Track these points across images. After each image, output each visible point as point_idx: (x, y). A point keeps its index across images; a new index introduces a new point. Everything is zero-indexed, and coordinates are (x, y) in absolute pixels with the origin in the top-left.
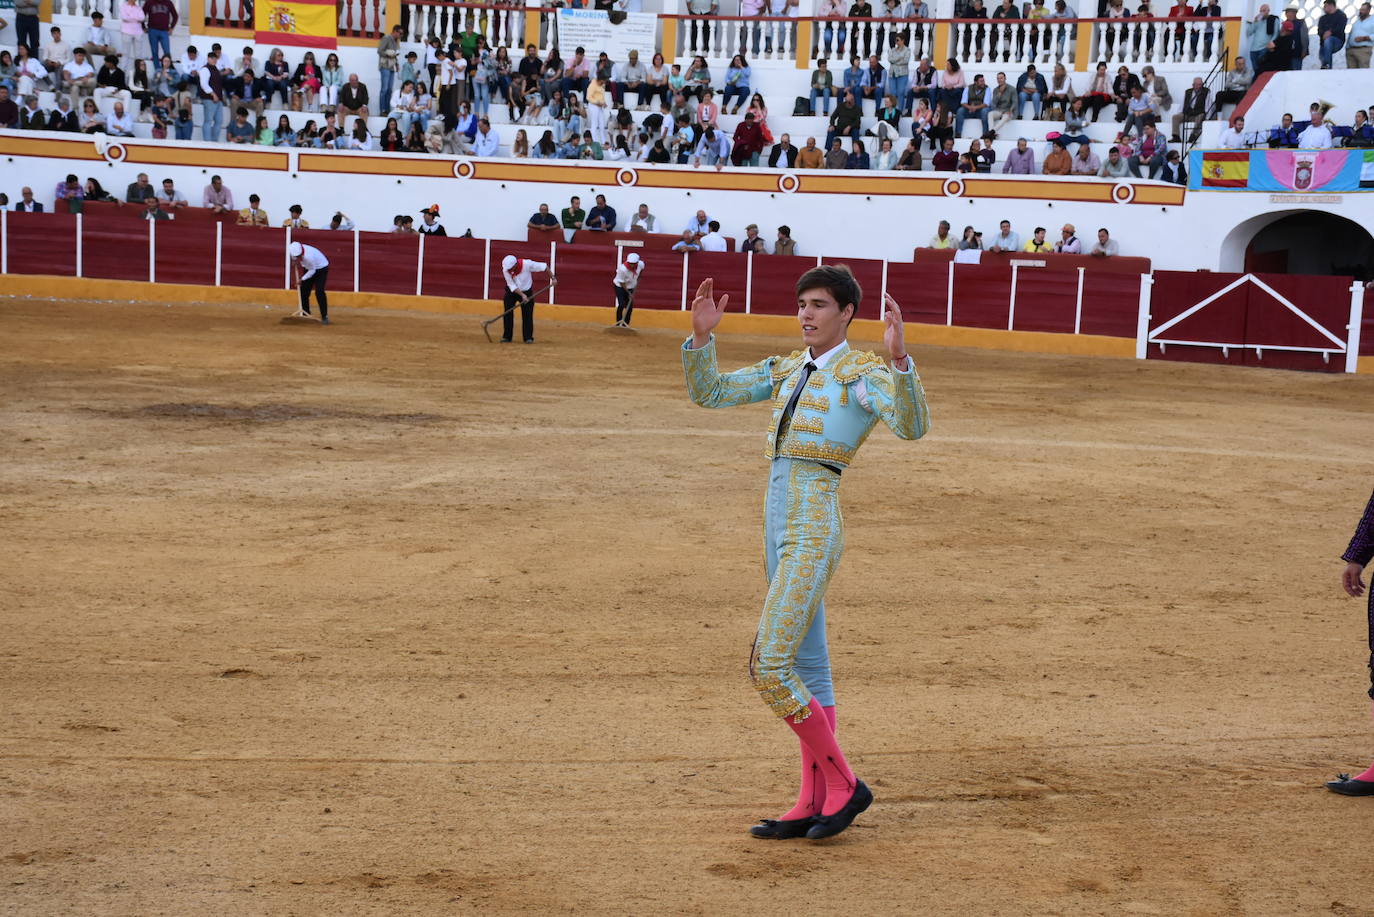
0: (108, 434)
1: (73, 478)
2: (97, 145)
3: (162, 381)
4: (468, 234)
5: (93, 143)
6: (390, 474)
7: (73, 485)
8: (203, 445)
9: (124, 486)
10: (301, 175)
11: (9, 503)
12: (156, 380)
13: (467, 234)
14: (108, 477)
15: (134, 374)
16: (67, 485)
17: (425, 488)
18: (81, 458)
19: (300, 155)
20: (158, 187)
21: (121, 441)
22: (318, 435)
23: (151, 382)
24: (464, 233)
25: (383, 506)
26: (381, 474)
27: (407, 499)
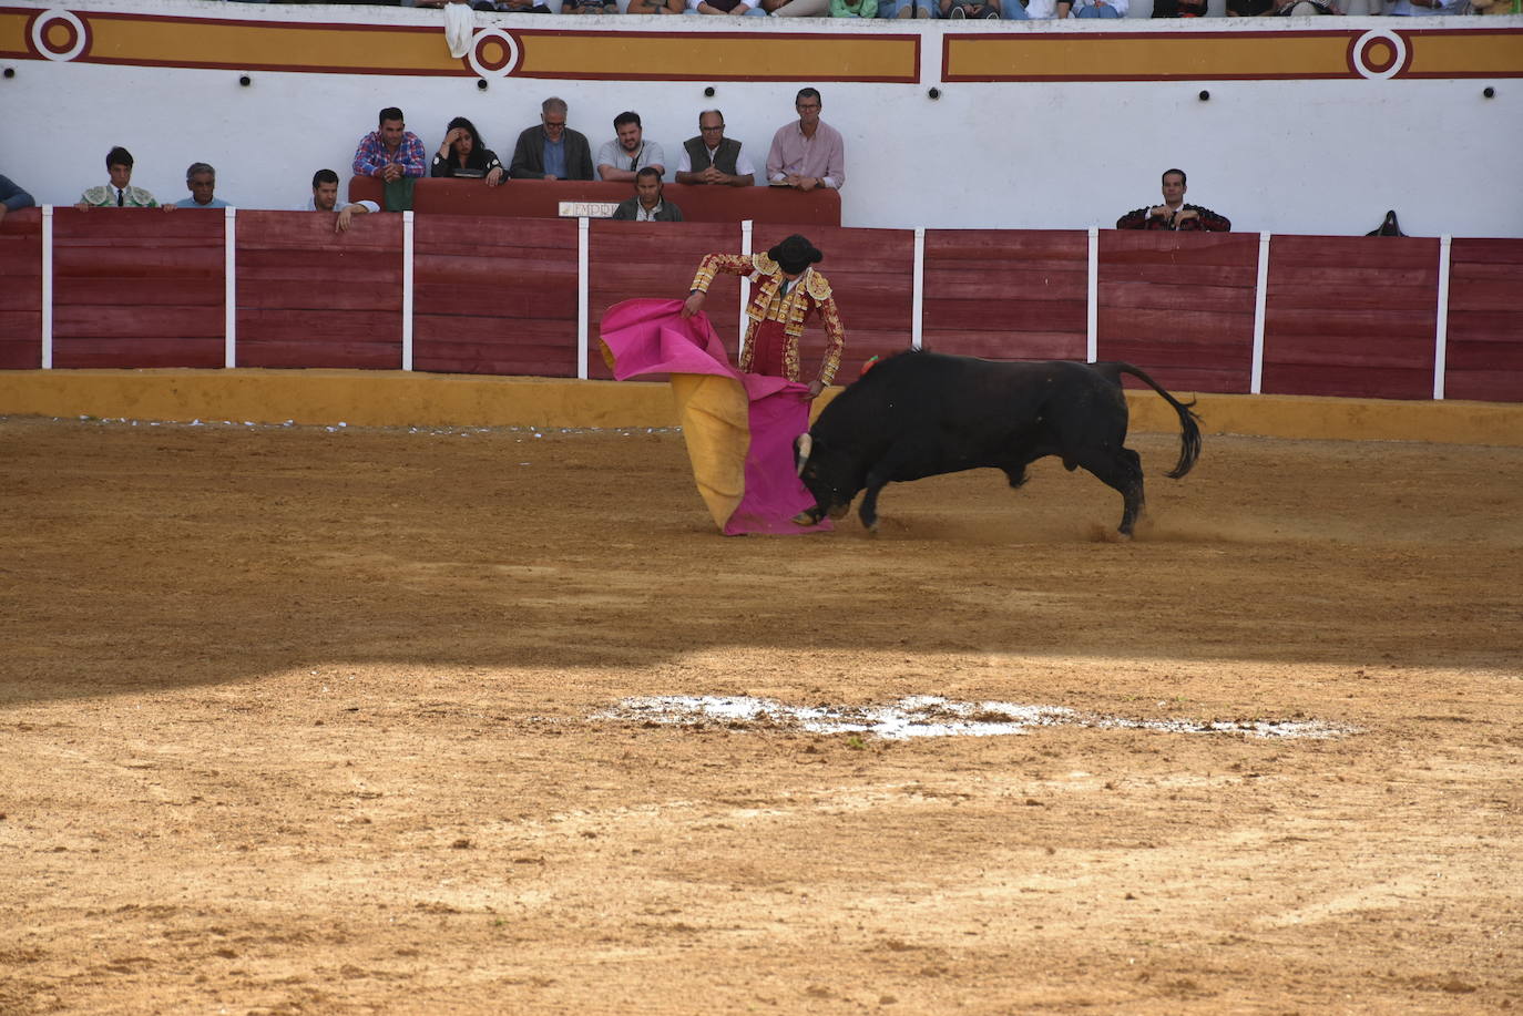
0: (519, 781)
1: (450, 899)
2: (452, 33)
3: (629, 635)
4: (1390, 226)
5: (441, 30)
6: (1241, 885)
7: (451, 918)
8: (755, 804)
9: (574, 919)
10: (949, 89)
11: (305, 969)
12: (613, 635)
13: (1386, 224)
14: (534, 896)
15: (561, 619)
16: (437, 918)
17: (1345, 923)
18: (463, 845)
19: (947, 38)
20: (601, 138)
21: (552, 794)
22: (1038, 776)
23: (604, 640)
24: (1375, 222)
25: (1238, 975)
26: (1217, 885)
27: (1299, 954)
